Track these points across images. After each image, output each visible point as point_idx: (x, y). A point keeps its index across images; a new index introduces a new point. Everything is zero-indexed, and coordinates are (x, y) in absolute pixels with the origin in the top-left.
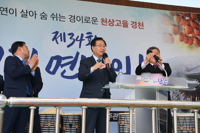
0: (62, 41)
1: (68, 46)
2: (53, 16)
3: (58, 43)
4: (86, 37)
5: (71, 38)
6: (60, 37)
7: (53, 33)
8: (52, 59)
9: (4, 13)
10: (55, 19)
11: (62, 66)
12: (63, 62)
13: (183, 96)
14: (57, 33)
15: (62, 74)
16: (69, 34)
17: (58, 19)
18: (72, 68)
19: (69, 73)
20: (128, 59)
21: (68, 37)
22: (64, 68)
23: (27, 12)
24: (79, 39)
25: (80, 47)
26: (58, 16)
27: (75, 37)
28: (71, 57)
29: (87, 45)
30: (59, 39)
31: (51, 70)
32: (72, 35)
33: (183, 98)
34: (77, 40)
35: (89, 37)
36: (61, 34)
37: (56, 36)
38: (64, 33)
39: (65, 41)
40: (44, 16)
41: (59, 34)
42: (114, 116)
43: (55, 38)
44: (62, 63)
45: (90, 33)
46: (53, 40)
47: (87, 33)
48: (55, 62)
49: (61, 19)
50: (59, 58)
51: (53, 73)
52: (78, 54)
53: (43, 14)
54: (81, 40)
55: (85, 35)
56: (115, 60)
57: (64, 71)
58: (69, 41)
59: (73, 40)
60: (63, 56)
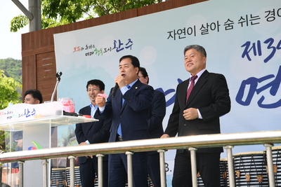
0: (255, 54)
1: (266, 61)
2: (242, 21)
3: (250, 60)
5: (269, 47)
6: (253, 49)
7: (242, 46)
8: (244, 83)
9: (182, 35)
10: (245, 24)
11: (259, 91)
12: (260, 85)
14: (248, 44)
15: (260, 103)
16: (266, 42)
17: (249, 23)
18: (273, 93)
19: (269, 99)
21: (264, 47)
22: (262, 94)
23: (208, 26)
26: (249, 18)
27: (275, 44)
28: (272, 76)
30: (251, 54)
31: (244, 99)
32: (271, 40)
34: (278, 48)
36: (254, 44)
37: (249, 49)
38: (259, 42)
39: (260, 54)
40: (229, 25)
41: (251, 45)
43: (246, 53)
44: (258, 88)
46: (243, 56)
48: (248, 87)
49: (254, 22)
50: (253, 82)
51: (247, 103)
53: (229, 22)
57: (263, 98)
58: (266, 52)
59: (272, 49)
60: (258, 77)
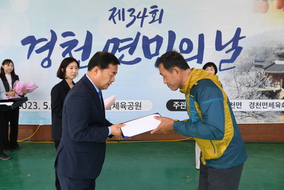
0: (120, 19)
1: (128, 26)
3: (115, 23)
4: (150, 13)
5: (131, 16)
6: (118, 15)
7: (110, 10)
8: (109, 42)
11: (120, 50)
12: (121, 45)
13: (270, 79)
14: (114, 9)
16: (129, 11)
18: (131, 52)
19: (128, 58)
20: (201, 37)
21: (127, 14)
22: (122, 52)
24: (141, 15)
25: (141, 26)
27: (136, 14)
28: (131, 39)
29: (150, 23)
30: (116, 18)
32: (132, 10)
33: (269, 82)
34: (138, 17)
35: (154, 12)
36: (119, 10)
37: (115, 14)
38: (123, 9)
39: (124, 20)
41: (117, 11)
42: (182, 105)
43: (112, 17)
44: (119, 47)
45: (156, 7)
46: (110, 19)
47: (152, 8)
48: (112, 45)
50: (116, 41)
52: (139, 34)
54: (144, 16)
55: (149, 10)
56: (184, 40)
57: (123, 56)
58: (128, 19)
59: (133, 18)
60: (120, 39)
